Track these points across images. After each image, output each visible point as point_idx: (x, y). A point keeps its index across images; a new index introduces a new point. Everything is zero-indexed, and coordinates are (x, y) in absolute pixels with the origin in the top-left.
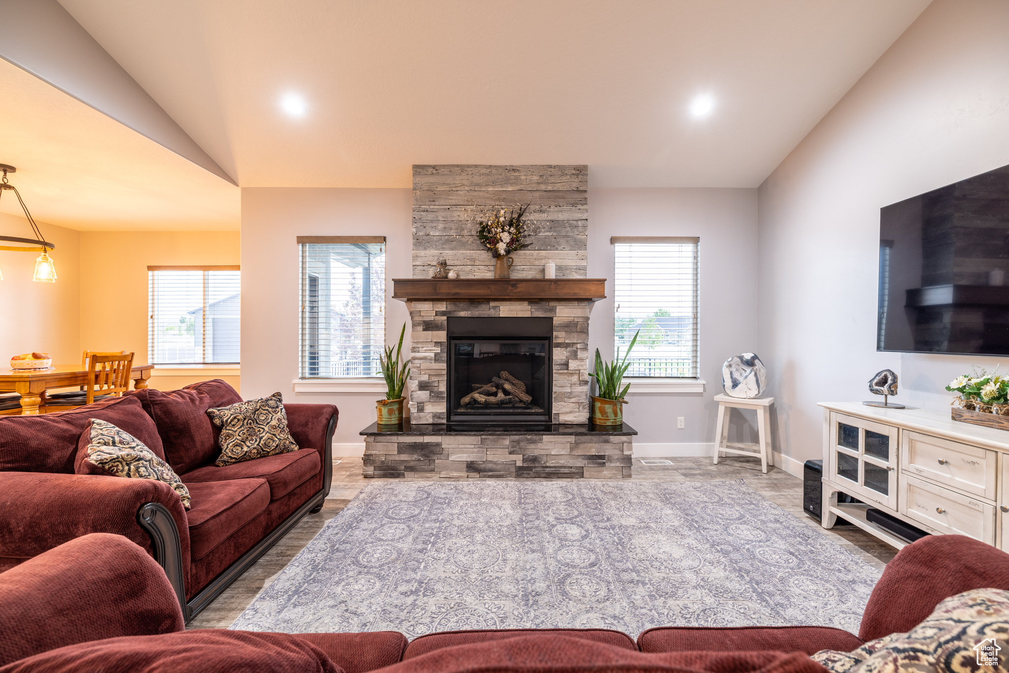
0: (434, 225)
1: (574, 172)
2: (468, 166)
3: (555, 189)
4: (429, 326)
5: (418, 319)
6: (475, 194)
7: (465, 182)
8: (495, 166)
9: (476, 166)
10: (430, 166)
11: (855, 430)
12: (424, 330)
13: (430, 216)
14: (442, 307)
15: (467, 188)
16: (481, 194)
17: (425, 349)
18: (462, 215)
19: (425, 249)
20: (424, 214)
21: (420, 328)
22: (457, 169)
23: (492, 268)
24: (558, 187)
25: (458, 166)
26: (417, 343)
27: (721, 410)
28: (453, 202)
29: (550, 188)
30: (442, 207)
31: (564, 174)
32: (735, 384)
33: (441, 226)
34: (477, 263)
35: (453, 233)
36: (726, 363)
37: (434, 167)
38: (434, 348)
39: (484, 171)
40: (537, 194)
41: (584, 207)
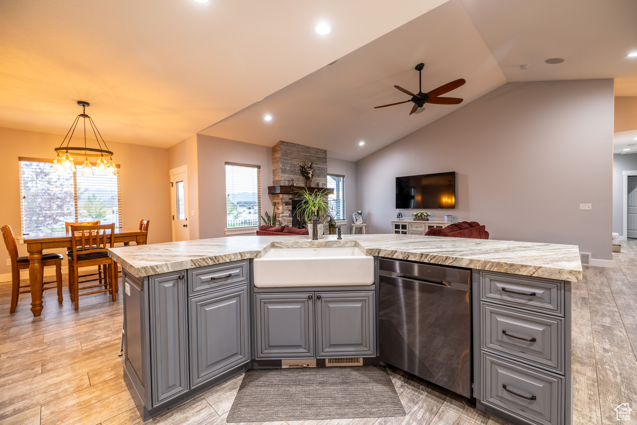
0: (287, 165)
1: (324, 152)
2: (297, 144)
3: (319, 157)
4: (287, 204)
5: (284, 201)
6: (299, 155)
7: (296, 151)
8: (304, 146)
9: (299, 145)
10: (286, 142)
11: (399, 225)
12: (285, 205)
13: (286, 161)
14: (291, 196)
15: (296, 152)
16: (300, 155)
17: (286, 212)
18: (295, 162)
19: (285, 174)
20: (284, 160)
21: (284, 204)
22: (294, 145)
23: (304, 183)
24: (320, 156)
25: (294, 144)
26: (284, 210)
27: (354, 228)
28: (293, 157)
29: (318, 156)
30: (290, 158)
31: (321, 152)
32: (357, 221)
33: (289, 166)
34: (300, 180)
35: (293, 168)
36: (354, 214)
37: (287, 143)
38: (289, 212)
39: (301, 147)
40: (315, 158)
41: (326, 164)
